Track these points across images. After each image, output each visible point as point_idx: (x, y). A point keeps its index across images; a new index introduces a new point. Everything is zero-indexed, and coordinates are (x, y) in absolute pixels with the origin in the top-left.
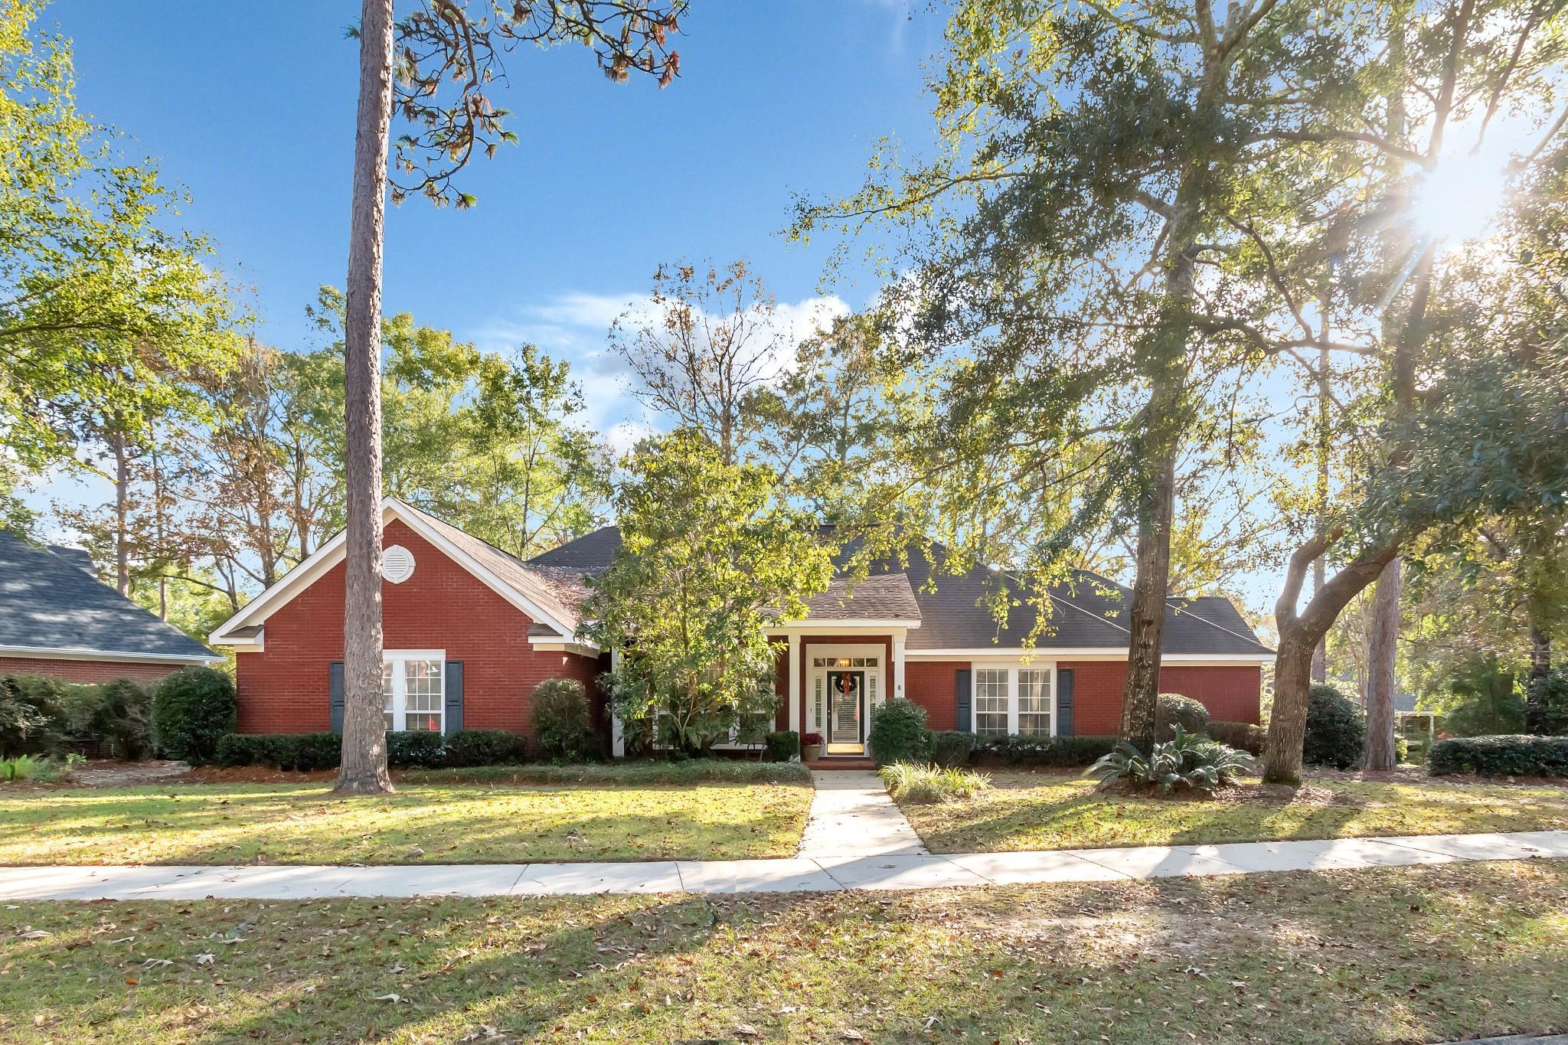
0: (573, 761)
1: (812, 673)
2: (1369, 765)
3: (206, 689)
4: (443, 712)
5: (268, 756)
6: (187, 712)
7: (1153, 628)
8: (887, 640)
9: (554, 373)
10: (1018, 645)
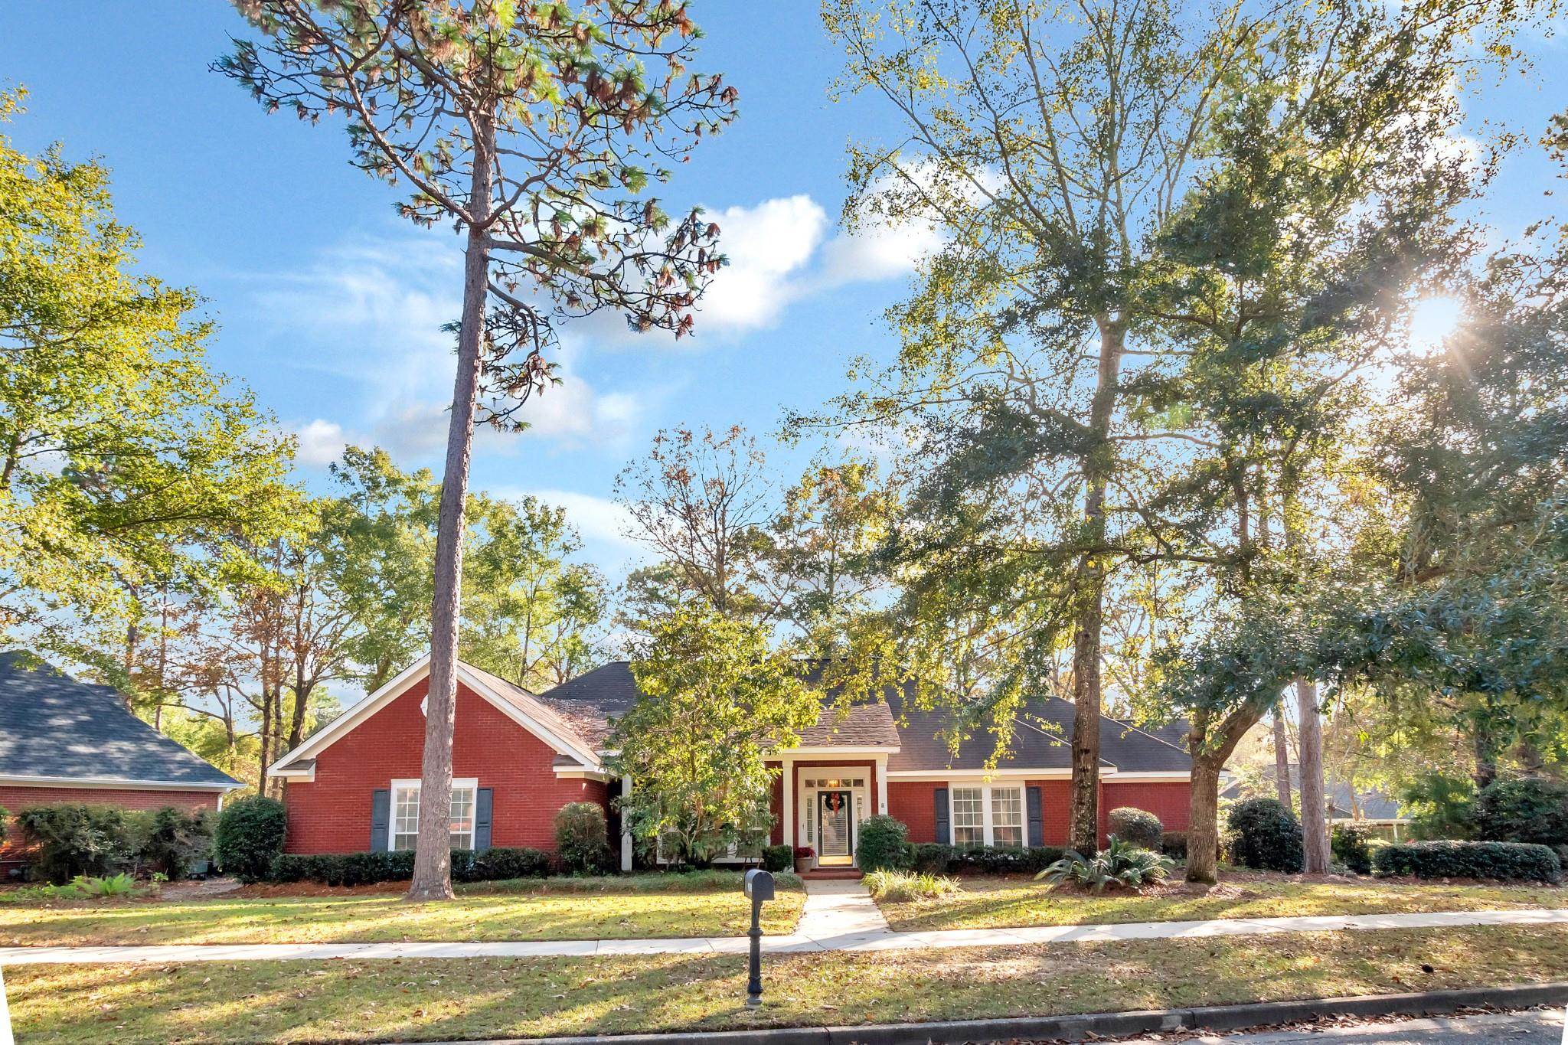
0: (593, 874)
1: (805, 793)
2: (1307, 869)
3: (266, 815)
4: (473, 832)
5: (318, 873)
6: (248, 836)
7: (1090, 756)
8: (871, 764)
9: (553, 520)
10: (980, 766)
